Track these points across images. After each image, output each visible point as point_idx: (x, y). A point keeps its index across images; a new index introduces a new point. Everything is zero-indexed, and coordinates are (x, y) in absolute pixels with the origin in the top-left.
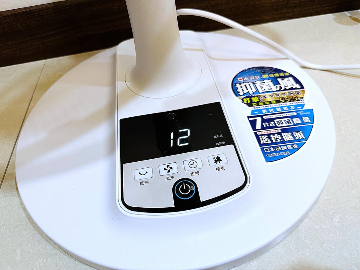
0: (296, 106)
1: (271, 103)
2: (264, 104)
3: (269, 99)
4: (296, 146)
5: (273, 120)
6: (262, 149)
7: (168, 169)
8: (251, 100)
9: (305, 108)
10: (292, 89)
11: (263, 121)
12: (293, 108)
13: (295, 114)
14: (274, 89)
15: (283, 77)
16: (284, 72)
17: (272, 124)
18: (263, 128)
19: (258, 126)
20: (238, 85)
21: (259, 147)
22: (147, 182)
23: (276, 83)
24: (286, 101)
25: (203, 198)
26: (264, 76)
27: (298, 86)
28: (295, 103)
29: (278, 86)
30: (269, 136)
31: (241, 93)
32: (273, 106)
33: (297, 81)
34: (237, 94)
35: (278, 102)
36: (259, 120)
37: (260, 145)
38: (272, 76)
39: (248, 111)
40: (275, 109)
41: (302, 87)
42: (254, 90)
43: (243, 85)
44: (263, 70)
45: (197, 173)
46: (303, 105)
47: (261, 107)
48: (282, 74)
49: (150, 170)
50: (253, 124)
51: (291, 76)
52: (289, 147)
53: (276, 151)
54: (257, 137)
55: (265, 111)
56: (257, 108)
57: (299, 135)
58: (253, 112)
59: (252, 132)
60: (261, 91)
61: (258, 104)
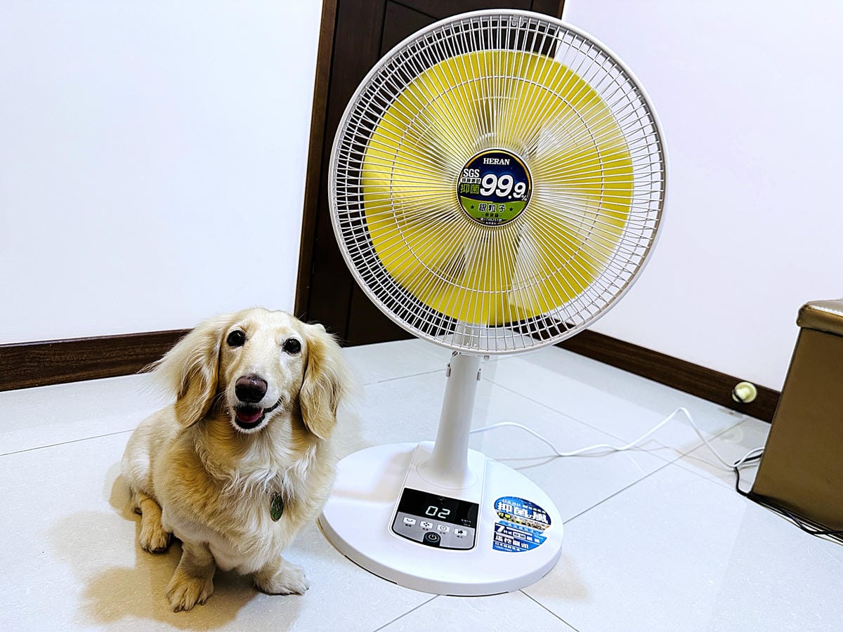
0: (534, 531)
1: (518, 522)
2: (513, 521)
3: (518, 520)
4: (518, 550)
5: (512, 531)
6: (494, 542)
7: (427, 524)
8: (504, 516)
9: (541, 535)
10: (541, 521)
11: (505, 529)
12: (532, 531)
13: (531, 535)
14: (526, 515)
15: (538, 512)
16: (542, 510)
17: (510, 533)
18: (502, 532)
19: (500, 530)
20: (500, 503)
21: (493, 540)
22: (410, 526)
23: (531, 513)
24: (530, 525)
25: (441, 545)
26: (524, 506)
27: (547, 522)
28: (536, 529)
29: (531, 516)
30: (504, 538)
31: (500, 508)
32: (518, 524)
33: (548, 518)
34: (496, 507)
35: (523, 524)
36: (502, 528)
37: (494, 539)
38: (531, 508)
39: (499, 520)
40: (518, 527)
41: (550, 523)
42: (511, 511)
43: (504, 505)
44: (526, 502)
45: (444, 533)
46: (540, 533)
47: (509, 522)
48: (539, 511)
49: (414, 521)
50: (497, 528)
51: (546, 514)
52: (514, 548)
53: (503, 546)
54: (495, 535)
55: (510, 525)
56: (506, 521)
57: (524, 545)
58: (501, 522)
59: (494, 531)
60: (515, 512)
61: (508, 519)
